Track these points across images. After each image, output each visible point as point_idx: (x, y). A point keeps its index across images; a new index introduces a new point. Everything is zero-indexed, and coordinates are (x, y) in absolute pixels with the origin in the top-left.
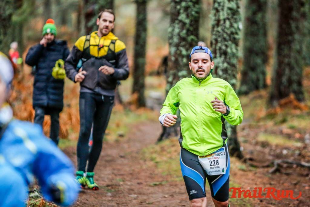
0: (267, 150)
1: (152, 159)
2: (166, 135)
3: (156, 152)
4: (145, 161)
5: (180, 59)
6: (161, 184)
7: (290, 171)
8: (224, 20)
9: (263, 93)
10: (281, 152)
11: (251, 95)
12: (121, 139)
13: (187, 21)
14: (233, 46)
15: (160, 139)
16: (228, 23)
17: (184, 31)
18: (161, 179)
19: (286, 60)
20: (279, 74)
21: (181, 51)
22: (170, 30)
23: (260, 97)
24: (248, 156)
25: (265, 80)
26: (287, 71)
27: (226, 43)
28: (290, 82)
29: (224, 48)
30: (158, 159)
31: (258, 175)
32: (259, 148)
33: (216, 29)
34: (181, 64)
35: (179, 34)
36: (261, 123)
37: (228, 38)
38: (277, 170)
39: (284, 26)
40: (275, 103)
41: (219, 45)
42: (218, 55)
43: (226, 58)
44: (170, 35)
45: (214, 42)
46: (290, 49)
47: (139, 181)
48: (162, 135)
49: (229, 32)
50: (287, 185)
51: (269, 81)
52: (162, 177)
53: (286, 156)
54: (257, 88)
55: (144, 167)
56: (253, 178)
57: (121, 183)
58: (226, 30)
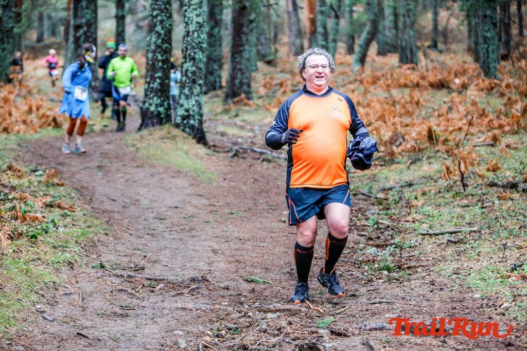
0: (225, 139)
1: (133, 146)
2: (144, 126)
3: (136, 139)
4: (128, 147)
5: (156, 63)
6: (142, 166)
7: (245, 155)
8: (193, 32)
9: (219, 92)
10: (237, 140)
11: (210, 95)
12: (106, 129)
13: (162, 32)
14: (200, 53)
15: (140, 129)
16: (196, 34)
17: (160, 40)
18: (141, 162)
19: (238, 67)
20: (233, 78)
21: (157, 57)
22: (148, 39)
23: (217, 96)
24: (211, 144)
25: (220, 82)
26: (239, 75)
27: (194, 50)
28: (241, 84)
29: (192, 54)
30: (138, 146)
31: (221, 158)
32: (219, 137)
33: (186, 39)
34: (157, 67)
35: (155, 43)
36: (219, 117)
37: (196, 46)
38: (235, 155)
39: (237, 39)
40: (230, 101)
41: (189, 52)
42: (188, 60)
43: (194, 63)
44: (148, 43)
45: (185, 49)
46: (241, 57)
47: (124, 163)
48: (141, 126)
49: (197, 42)
50: (243, 166)
51: (224, 84)
52: (142, 160)
53: (241, 144)
54: (214, 89)
55: (127, 152)
56: (216, 161)
57: (109, 165)
58: (194, 40)
